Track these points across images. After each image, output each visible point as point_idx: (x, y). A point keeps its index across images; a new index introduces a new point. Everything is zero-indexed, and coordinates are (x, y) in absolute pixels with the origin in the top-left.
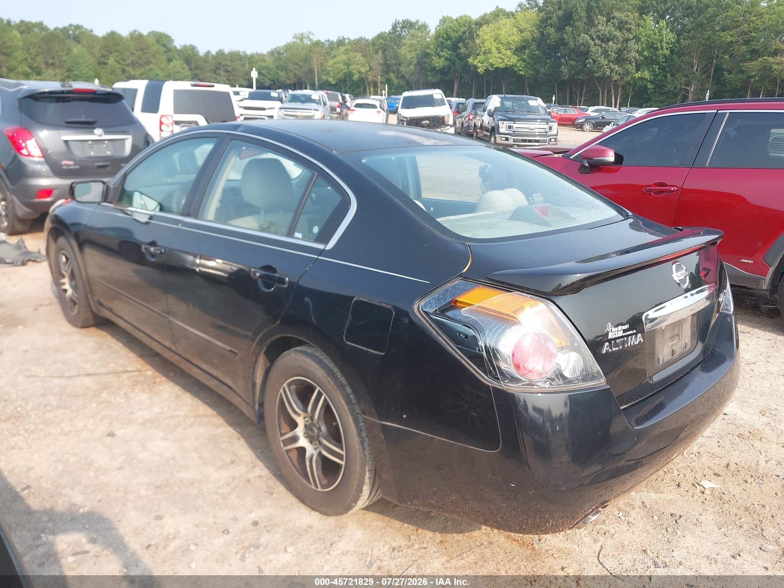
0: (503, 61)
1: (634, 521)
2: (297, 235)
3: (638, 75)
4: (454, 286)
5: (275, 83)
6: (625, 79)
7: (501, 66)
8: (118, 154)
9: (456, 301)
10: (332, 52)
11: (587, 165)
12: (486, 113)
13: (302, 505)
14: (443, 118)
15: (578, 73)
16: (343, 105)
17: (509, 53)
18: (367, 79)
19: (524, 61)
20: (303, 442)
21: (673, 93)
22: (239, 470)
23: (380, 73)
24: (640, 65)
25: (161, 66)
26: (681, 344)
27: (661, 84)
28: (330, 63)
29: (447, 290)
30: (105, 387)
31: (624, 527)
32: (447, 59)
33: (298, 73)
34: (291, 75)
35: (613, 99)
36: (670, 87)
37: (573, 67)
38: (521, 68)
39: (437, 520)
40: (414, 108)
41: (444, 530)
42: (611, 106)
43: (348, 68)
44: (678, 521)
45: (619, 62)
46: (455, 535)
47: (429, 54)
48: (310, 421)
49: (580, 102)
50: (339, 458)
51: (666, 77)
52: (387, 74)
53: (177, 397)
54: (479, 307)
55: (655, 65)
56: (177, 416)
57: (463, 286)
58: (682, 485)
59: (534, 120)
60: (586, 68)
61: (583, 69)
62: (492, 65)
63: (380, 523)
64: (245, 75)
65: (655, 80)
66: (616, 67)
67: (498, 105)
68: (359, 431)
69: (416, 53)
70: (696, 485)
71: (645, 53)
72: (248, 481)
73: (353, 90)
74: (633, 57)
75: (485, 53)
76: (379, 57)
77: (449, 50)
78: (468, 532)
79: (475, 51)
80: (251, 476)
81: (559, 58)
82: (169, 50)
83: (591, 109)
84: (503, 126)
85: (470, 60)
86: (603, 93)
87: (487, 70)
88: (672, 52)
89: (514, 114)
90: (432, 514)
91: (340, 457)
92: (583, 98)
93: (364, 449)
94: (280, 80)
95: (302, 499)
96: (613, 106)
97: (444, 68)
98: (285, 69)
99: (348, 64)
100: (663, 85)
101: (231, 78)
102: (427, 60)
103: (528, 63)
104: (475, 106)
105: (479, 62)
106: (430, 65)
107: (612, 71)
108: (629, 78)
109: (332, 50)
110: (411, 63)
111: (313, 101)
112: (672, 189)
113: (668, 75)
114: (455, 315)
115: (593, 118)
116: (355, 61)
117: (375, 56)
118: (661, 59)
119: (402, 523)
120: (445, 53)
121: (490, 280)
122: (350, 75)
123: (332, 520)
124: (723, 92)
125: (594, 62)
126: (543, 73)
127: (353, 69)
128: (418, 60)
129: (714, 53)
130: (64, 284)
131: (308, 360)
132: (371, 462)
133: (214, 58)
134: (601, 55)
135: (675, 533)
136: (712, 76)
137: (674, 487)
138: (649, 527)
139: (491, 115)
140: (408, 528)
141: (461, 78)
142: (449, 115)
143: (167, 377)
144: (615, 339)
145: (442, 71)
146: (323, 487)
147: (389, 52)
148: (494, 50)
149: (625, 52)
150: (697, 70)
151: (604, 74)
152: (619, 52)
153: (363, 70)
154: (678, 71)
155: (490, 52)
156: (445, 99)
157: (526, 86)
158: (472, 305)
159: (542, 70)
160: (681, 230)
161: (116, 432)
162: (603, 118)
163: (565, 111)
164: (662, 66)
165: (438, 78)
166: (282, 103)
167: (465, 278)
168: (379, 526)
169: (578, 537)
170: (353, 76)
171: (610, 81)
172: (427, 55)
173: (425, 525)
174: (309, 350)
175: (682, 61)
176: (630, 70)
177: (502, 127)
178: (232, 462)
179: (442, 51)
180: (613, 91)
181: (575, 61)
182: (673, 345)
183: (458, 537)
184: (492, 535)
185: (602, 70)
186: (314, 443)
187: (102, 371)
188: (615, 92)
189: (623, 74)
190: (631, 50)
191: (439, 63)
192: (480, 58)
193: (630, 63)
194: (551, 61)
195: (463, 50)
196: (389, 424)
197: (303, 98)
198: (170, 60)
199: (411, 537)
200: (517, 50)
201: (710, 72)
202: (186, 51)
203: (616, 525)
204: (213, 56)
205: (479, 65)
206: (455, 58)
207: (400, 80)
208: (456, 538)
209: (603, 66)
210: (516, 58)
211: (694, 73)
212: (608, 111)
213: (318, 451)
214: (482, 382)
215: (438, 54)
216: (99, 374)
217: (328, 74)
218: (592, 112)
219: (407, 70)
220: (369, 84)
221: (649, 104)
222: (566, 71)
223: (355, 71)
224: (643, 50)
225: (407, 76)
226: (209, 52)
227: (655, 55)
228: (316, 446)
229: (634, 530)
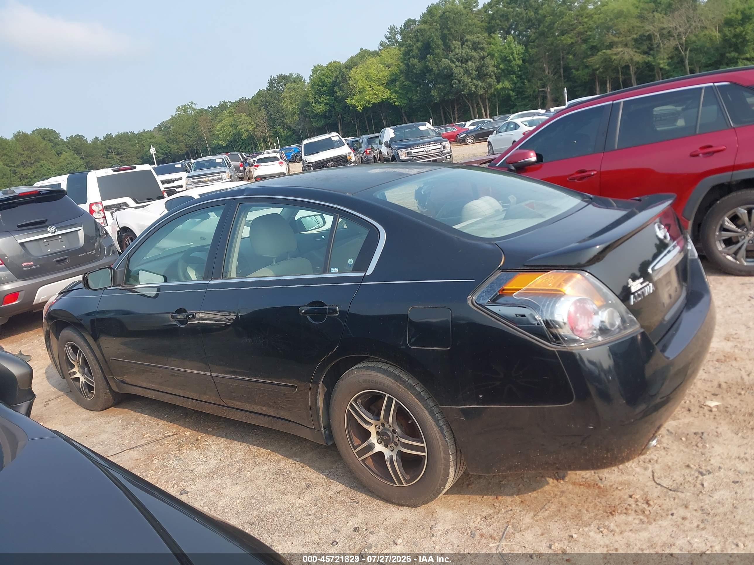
0: (378, 97)
1: (668, 446)
2: (333, 270)
3: (499, 86)
4: (497, 278)
5: (168, 157)
6: (490, 92)
7: (378, 101)
8: (74, 247)
9: (504, 290)
10: (217, 117)
11: (513, 168)
12: (383, 145)
13: (389, 505)
14: (346, 156)
15: (447, 94)
16: (245, 163)
17: (381, 88)
18: (256, 136)
19: (396, 92)
20: (379, 448)
21: (533, 96)
22: (318, 491)
23: (266, 128)
24: (499, 77)
25: (51, 160)
26: (673, 289)
27: (521, 90)
28: (218, 127)
29: (492, 283)
30: (153, 456)
31: (663, 453)
32: (326, 104)
33: (188, 142)
34: (182, 145)
35: (483, 111)
36: (529, 92)
37: (441, 90)
38: (396, 100)
39: (509, 486)
40: (317, 153)
41: (519, 492)
42: (483, 118)
43: (236, 129)
44: (703, 437)
45: (480, 78)
46: (530, 494)
47: (308, 102)
48: (382, 428)
49: (455, 120)
50: (420, 452)
51: (523, 83)
52: (273, 127)
53: (226, 447)
54: (527, 289)
55: (512, 74)
56: (236, 462)
57: (505, 277)
58: (692, 409)
59: (428, 143)
60: (453, 89)
61: (451, 89)
62: (369, 102)
63: (462, 501)
64: (137, 154)
65: (515, 88)
66: (479, 82)
67: (393, 135)
68: (437, 421)
69: (297, 103)
70: (703, 406)
71: (501, 66)
72: (331, 498)
73: (245, 148)
74: (492, 72)
75: (360, 92)
76: (263, 113)
77: (327, 96)
78: (539, 488)
79: (351, 92)
80: (330, 493)
81: (428, 84)
82: (56, 144)
83: (468, 123)
84: (402, 153)
85: (348, 101)
86: (473, 107)
87: (365, 107)
88: (524, 61)
89: (409, 142)
90: (503, 483)
91: (422, 449)
92: (456, 116)
93: (444, 436)
94: (172, 152)
95: (388, 499)
96: (485, 117)
97: (325, 112)
98: (176, 141)
99: (234, 125)
100: (523, 91)
101: (124, 159)
102: (309, 109)
103: (401, 93)
104: (370, 141)
105: (357, 101)
106: (312, 113)
107: (476, 87)
108: (492, 90)
109: (216, 116)
110: (294, 114)
111: (219, 165)
112: (592, 173)
113: (526, 81)
114: (507, 301)
115: (473, 131)
116: (241, 121)
117: (258, 113)
118: (516, 69)
119: (481, 497)
120: (324, 99)
121: (527, 266)
122: (239, 134)
123: (421, 510)
124: (575, 87)
125: (459, 81)
126: (417, 100)
127: (240, 129)
128: (300, 109)
129: (560, 55)
130: (74, 373)
131: (372, 373)
132: (452, 446)
133: (103, 143)
134: (464, 75)
135: (704, 447)
136: (562, 75)
137: (686, 413)
138: (682, 448)
139: (388, 146)
140: (490, 499)
141: (343, 118)
142: (350, 153)
143: (206, 432)
144: (636, 292)
145: (325, 116)
146: (407, 482)
147: (271, 107)
148: (367, 88)
149: (484, 68)
150: (549, 73)
151: (470, 91)
152: (479, 69)
153: (250, 128)
154: (532, 76)
155: (364, 90)
156: (343, 139)
157: (404, 114)
158: (520, 289)
159: (415, 98)
160: (639, 200)
161: (188, 489)
162: (481, 129)
163: (446, 130)
164: (518, 74)
165: (322, 122)
166: (187, 172)
167: (503, 269)
168: (463, 504)
169: (630, 469)
170: (242, 135)
171: (477, 96)
172: (308, 104)
173: (501, 493)
174: (371, 365)
175: (534, 67)
176: (492, 83)
177: (401, 155)
178: (308, 487)
179: (321, 97)
180: (481, 104)
181: (442, 84)
182: (669, 290)
183: (534, 494)
184: (560, 485)
185: (468, 87)
186: (389, 446)
187: (142, 442)
188: (483, 104)
189: (487, 88)
190: (488, 66)
191: (320, 108)
192: (356, 97)
193: (491, 77)
194: (421, 89)
195: (339, 93)
196: (468, 406)
197: (207, 164)
198: (59, 154)
199: (495, 504)
200: (388, 84)
201: (560, 73)
202: (74, 142)
203: (655, 453)
204: (101, 141)
205: (357, 104)
206: (333, 101)
207: (287, 131)
208: (532, 496)
209: (467, 83)
210: (389, 92)
211: (546, 76)
212: (483, 122)
213: (396, 451)
214: (547, 349)
215: (317, 101)
216: (141, 446)
217: (218, 138)
218: (470, 126)
219: (293, 120)
220: (259, 140)
221: (515, 110)
222: (436, 94)
223: (243, 130)
224: (499, 64)
225: (292, 126)
226: (97, 138)
227: (510, 66)
228: (392, 448)
229: (672, 452)
